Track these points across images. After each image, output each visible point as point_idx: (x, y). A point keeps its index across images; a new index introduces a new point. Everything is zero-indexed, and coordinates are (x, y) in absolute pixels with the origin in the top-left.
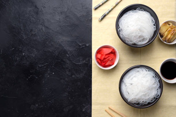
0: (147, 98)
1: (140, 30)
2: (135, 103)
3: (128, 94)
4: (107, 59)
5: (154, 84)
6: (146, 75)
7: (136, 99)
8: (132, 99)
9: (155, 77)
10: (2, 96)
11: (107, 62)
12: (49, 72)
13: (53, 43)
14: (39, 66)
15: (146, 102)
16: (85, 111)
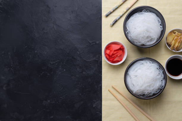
0: (152, 89)
1: (148, 31)
2: (140, 95)
3: (133, 86)
4: (115, 55)
5: (158, 75)
6: (150, 67)
7: (141, 91)
8: (137, 91)
9: (158, 68)
10: (16, 92)
11: (115, 58)
12: (60, 69)
13: (64, 41)
14: (50, 63)
15: (151, 93)
16: (96, 106)
